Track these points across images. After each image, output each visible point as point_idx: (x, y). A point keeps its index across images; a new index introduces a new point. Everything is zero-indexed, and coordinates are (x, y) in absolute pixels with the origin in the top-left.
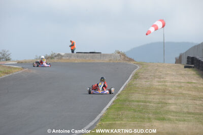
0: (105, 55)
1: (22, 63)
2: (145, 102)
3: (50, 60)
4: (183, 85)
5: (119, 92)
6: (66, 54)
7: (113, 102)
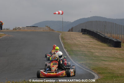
2: (82, 51)
3: (15, 30)
4: (89, 42)
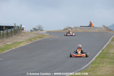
0: (96, 28)
1: (49, 32)
3: (65, 30)
5: (103, 49)
6: (74, 27)
7: (99, 54)
